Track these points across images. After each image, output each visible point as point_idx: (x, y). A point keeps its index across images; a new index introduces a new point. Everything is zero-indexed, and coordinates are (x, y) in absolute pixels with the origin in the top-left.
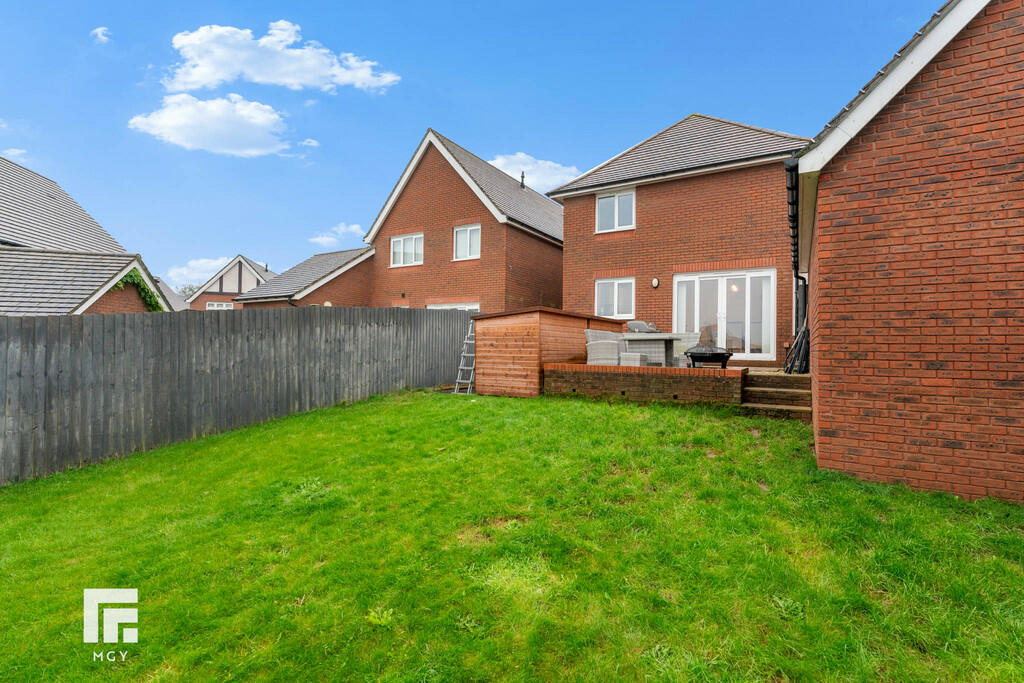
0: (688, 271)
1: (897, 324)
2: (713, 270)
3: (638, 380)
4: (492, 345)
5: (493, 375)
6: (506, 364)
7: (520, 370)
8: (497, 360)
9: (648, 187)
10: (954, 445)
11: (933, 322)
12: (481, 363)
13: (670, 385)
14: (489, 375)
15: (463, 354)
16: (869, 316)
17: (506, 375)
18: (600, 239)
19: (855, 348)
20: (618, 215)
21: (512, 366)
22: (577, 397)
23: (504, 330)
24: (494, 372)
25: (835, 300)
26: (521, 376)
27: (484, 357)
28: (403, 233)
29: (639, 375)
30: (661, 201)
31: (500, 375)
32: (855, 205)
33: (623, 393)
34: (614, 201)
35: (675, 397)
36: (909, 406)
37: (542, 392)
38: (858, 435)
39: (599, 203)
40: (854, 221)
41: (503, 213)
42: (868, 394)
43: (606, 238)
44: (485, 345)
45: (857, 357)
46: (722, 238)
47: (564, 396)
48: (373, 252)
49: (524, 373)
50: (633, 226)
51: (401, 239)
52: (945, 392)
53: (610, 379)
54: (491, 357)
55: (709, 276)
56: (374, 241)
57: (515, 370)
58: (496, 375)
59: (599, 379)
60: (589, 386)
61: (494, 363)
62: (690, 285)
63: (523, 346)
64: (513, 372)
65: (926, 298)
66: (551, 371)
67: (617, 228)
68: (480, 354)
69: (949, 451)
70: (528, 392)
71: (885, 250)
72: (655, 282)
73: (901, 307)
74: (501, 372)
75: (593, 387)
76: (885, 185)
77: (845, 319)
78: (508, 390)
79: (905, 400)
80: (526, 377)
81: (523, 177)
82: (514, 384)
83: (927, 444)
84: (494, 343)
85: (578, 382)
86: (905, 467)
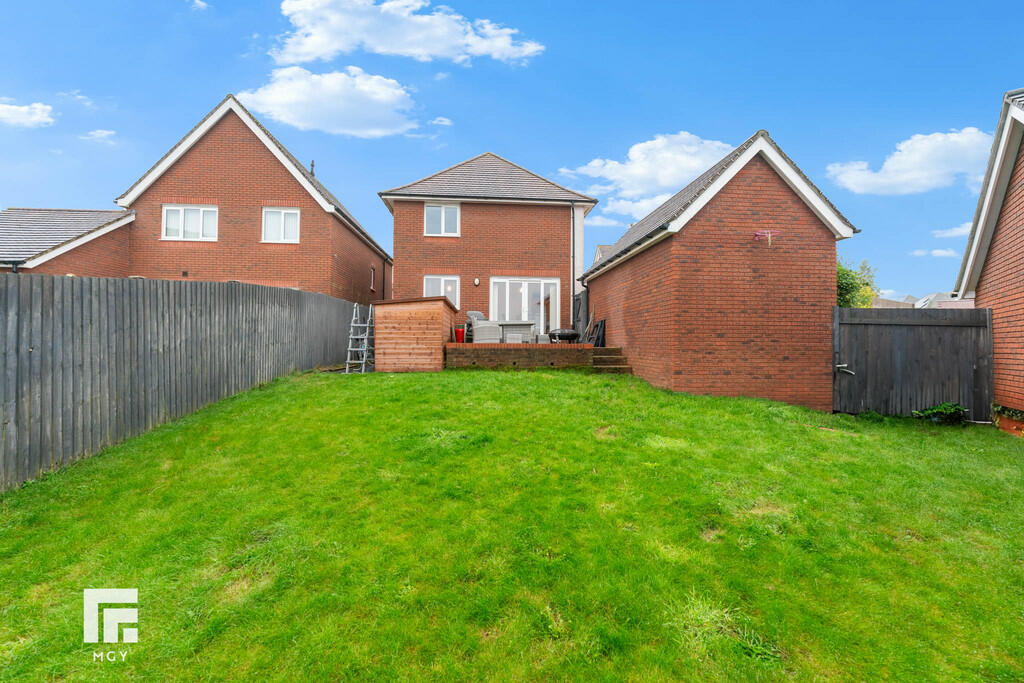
0: (502, 275)
1: (706, 315)
2: (520, 275)
3: (525, 353)
4: (394, 328)
5: (394, 354)
6: (410, 344)
7: (424, 349)
8: (400, 341)
9: (469, 205)
10: (728, 373)
11: (719, 315)
12: (381, 344)
13: (548, 356)
14: (389, 354)
15: (351, 336)
16: (694, 311)
17: (410, 354)
18: (429, 241)
19: (688, 327)
20: (444, 223)
21: (415, 346)
22: (478, 368)
23: (407, 315)
24: (397, 351)
25: (681, 302)
26: (425, 354)
27: (385, 339)
28: (185, 202)
29: (526, 350)
30: (479, 218)
31: (403, 354)
32: (689, 253)
33: (514, 363)
34: (440, 212)
35: (552, 364)
36: (711, 356)
37: (446, 366)
38: (690, 373)
39: (426, 210)
40: (689, 261)
41: (330, 203)
42: (695, 351)
43: (435, 241)
44: (386, 328)
45: (690, 332)
46: (526, 253)
47: (465, 368)
48: (132, 218)
49: (428, 351)
50: (458, 234)
51: (181, 209)
52: (724, 348)
53: (503, 354)
54: (392, 338)
55: (516, 280)
56: (132, 205)
57: (419, 349)
58: (399, 354)
59: (495, 354)
60: (487, 360)
61: (397, 343)
62: (502, 286)
63: (427, 329)
64: (416, 351)
65: (717, 303)
66: (453, 349)
67: (443, 234)
68: (381, 336)
69: (725, 376)
70: (432, 367)
71: (701, 277)
72: (477, 281)
73: (707, 306)
74: (403, 351)
75: (491, 360)
76: (700, 244)
77: (685, 312)
78: (412, 366)
79: (710, 353)
80: (431, 354)
81: (313, 166)
82: (417, 361)
83: (717, 374)
84: (396, 325)
85: (478, 357)
86: (710, 387)
